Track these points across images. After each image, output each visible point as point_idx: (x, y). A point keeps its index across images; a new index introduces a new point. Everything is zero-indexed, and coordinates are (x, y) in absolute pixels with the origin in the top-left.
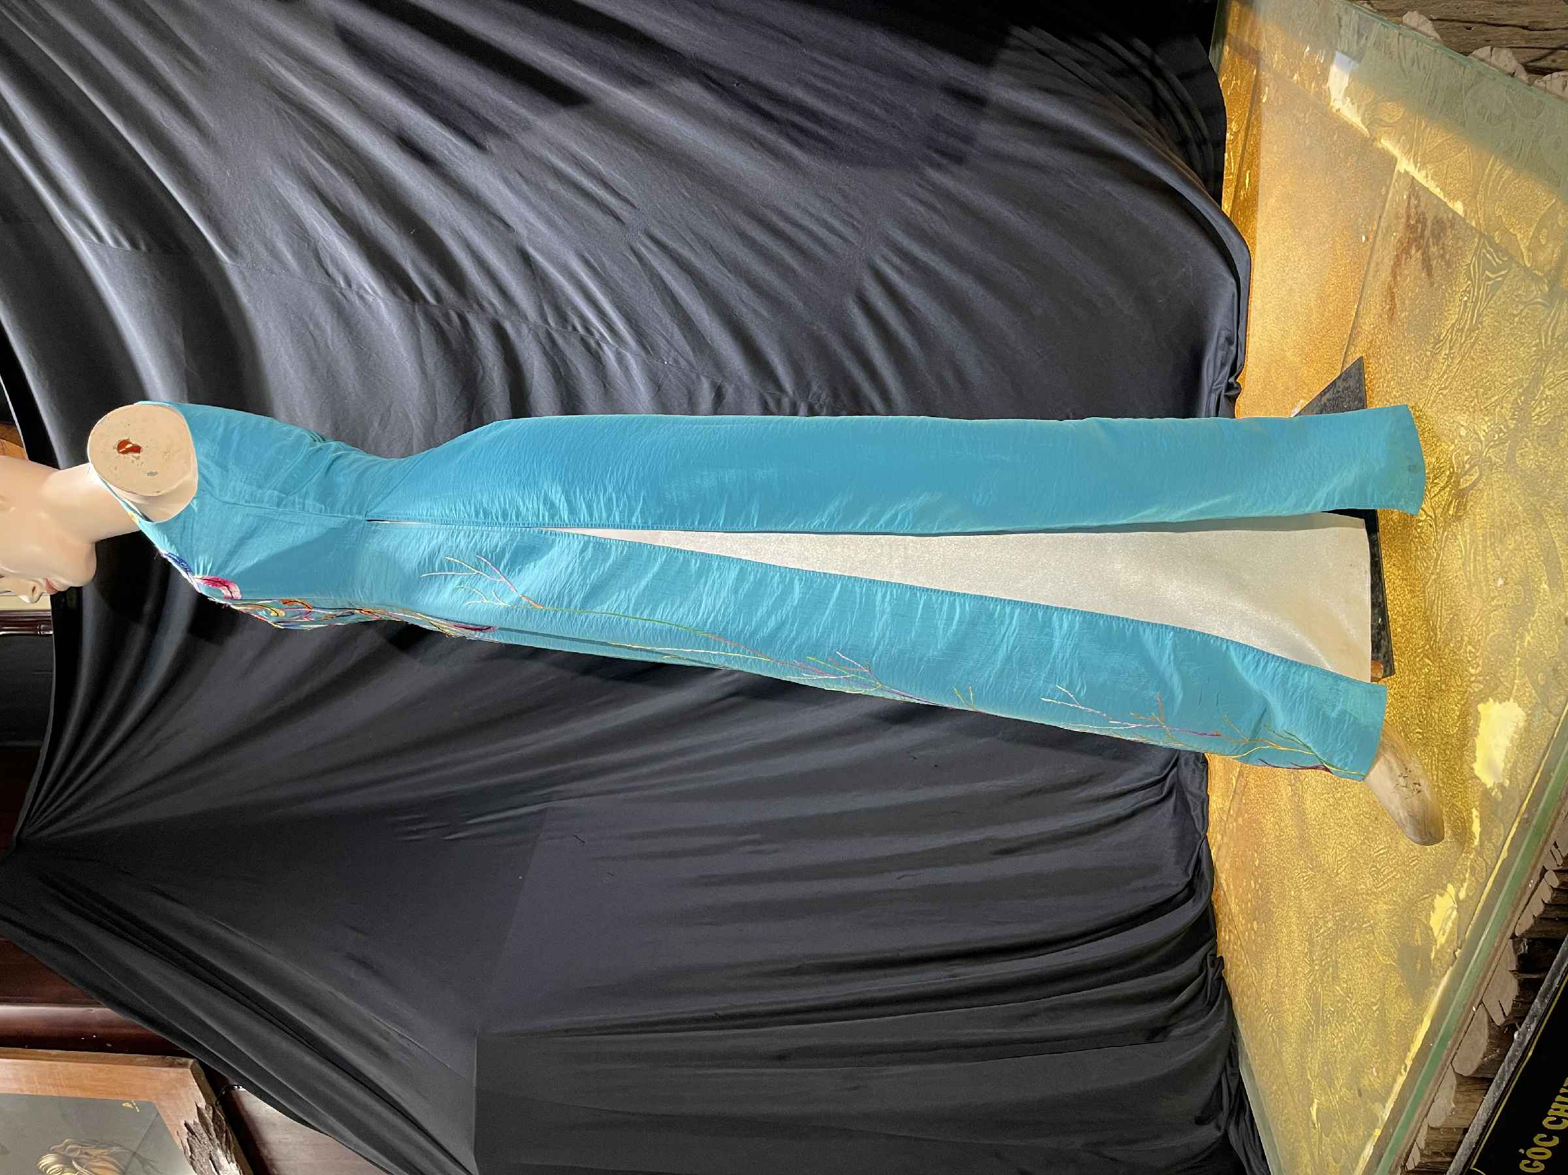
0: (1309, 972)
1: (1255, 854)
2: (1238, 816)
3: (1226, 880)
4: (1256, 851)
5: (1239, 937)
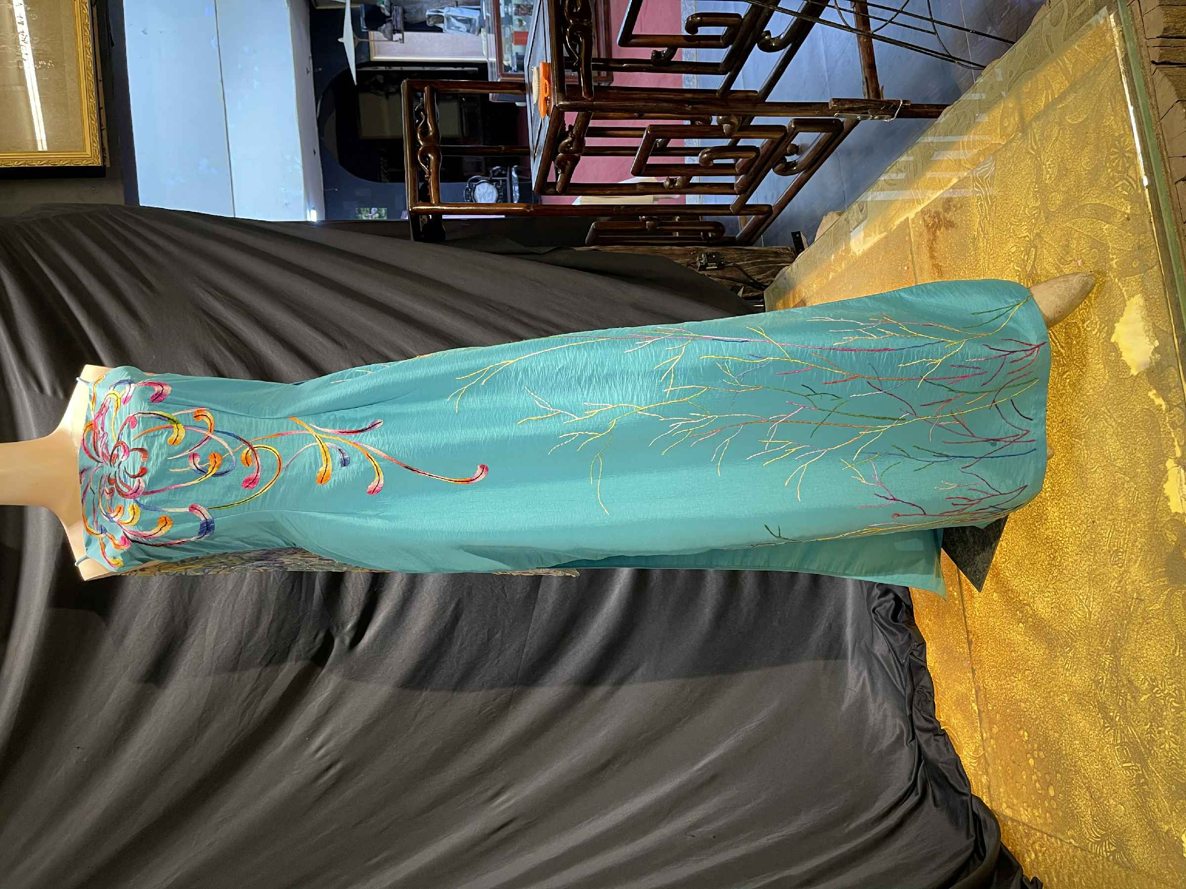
1: (1021, 732)
2: (991, 730)
3: (1008, 807)
4: (1019, 730)
5: (1042, 832)
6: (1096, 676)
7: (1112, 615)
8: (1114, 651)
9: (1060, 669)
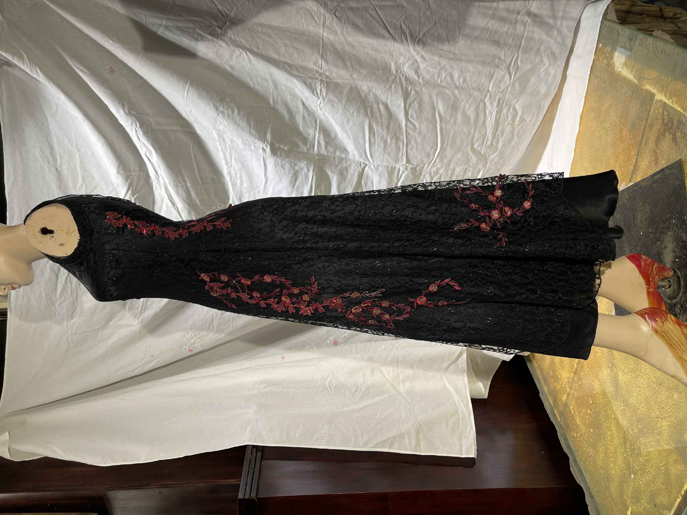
0: (624, 452)
1: (590, 398)
2: (578, 381)
3: (573, 409)
4: (590, 397)
5: (582, 435)
6: (628, 427)
7: (646, 421)
8: (640, 431)
9: (616, 405)
